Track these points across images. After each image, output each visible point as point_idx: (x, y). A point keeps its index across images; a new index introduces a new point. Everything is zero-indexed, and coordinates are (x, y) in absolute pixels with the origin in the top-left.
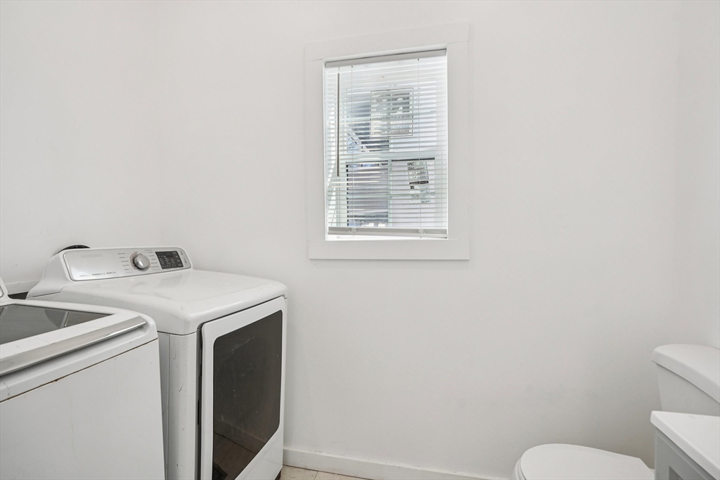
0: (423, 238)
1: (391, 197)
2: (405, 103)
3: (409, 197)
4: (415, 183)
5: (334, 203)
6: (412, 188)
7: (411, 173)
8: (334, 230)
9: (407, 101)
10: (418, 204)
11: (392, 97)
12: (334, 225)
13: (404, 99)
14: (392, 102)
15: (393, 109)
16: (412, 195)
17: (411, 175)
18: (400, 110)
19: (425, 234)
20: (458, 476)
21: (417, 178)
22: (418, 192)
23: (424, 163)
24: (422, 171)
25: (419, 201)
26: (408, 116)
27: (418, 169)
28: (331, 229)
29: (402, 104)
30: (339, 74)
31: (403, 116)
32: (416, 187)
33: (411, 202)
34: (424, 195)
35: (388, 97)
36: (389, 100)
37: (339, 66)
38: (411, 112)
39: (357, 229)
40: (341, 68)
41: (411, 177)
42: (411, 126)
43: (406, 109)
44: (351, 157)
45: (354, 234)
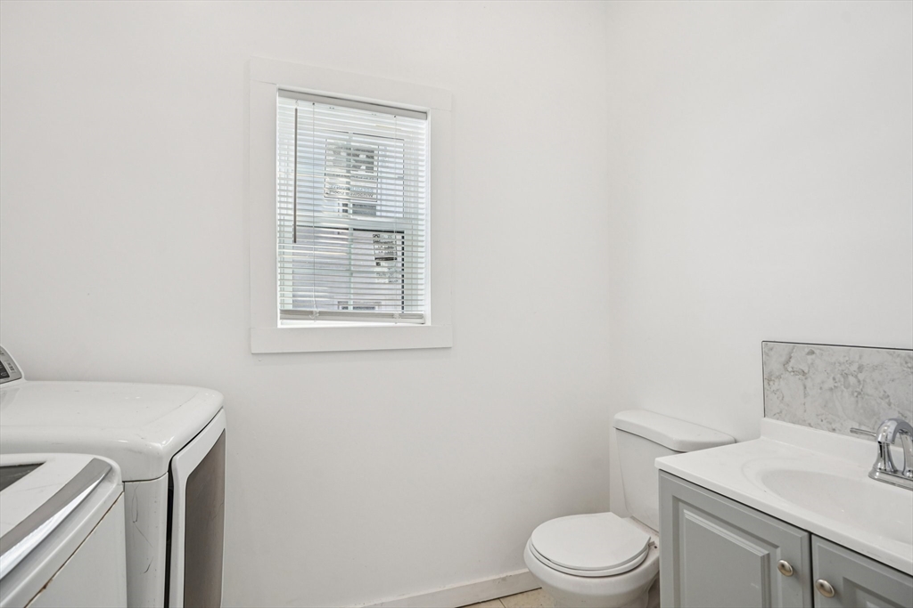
0: (399, 324)
1: (352, 274)
2: (369, 163)
3: (375, 275)
4: (382, 259)
5: (290, 277)
6: (378, 264)
7: (376, 246)
8: (287, 314)
9: (370, 160)
10: (385, 284)
11: (352, 152)
12: (290, 307)
13: (367, 156)
14: (352, 158)
15: (354, 166)
16: (378, 273)
17: (377, 249)
18: (363, 170)
19: (401, 320)
20: (448, 590)
21: (383, 254)
22: (386, 270)
23: (394, 237)
24: (390, 245)
25: (387, 281)
26: (372, 177)
27: (385, 243)
28: (284, 312)
29: (364, 162)
30: (296, 110)
31: (366, 177)
32: (383, 263)
33: (376, 281)
34: (392, 273)
35: (349, 151)
36: (349, 155)
37: (297, 99)
38: (375, 174)
39: (321, 313)
40: (299, 102)
41: (377, 252)
42: (375, 191)
43: (370, 169)
44: (311, 219)
45: (316, 319)
